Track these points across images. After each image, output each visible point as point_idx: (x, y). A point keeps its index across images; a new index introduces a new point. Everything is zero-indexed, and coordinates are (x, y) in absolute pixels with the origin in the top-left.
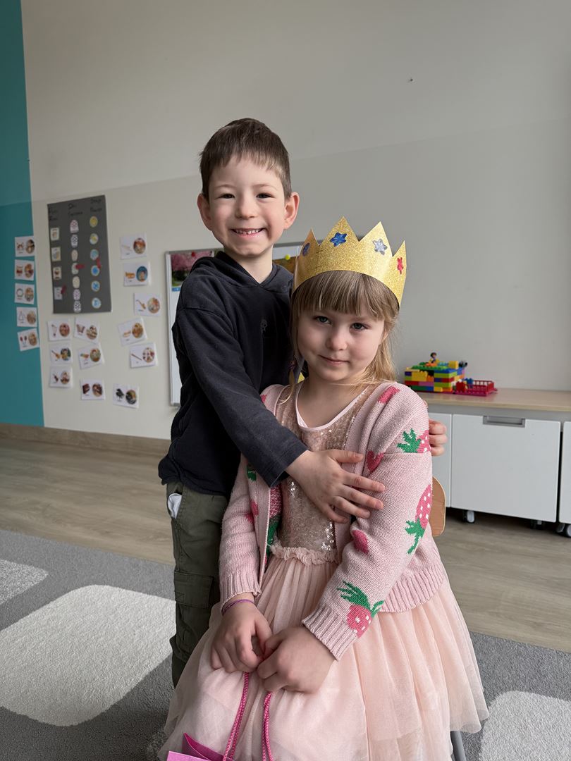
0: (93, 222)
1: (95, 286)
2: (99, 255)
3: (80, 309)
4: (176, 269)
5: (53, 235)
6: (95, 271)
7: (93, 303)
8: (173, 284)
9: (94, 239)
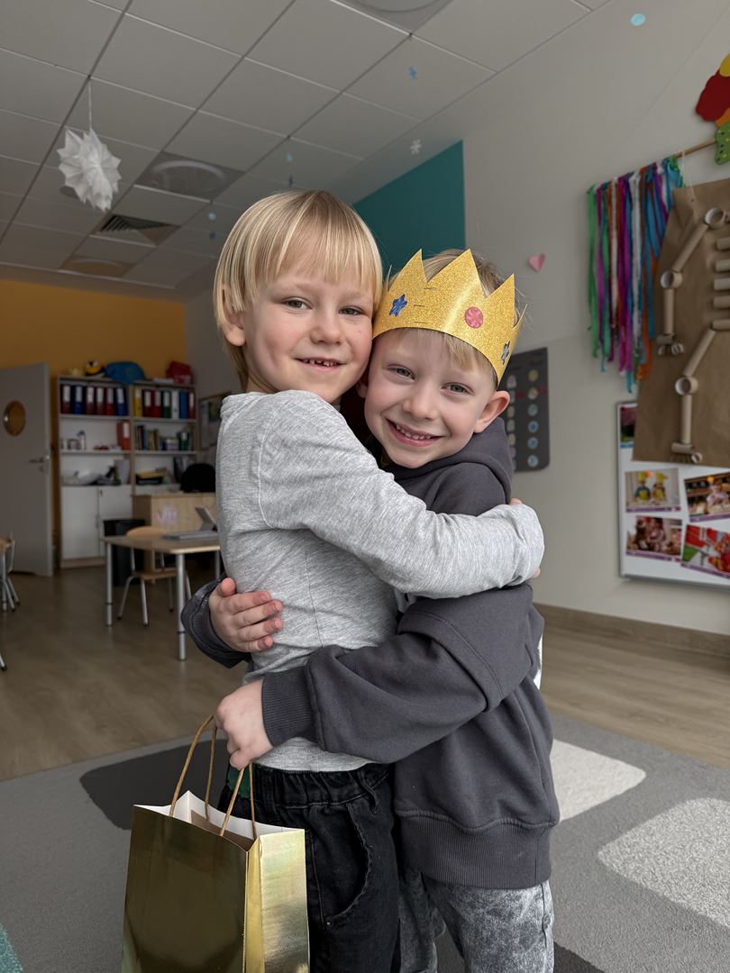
0: (533, 376)
1: (533, 443)
2: (539, 410)
4: (626, 424)
6: (533, 427)
7: (529, 461)
8: (622, 440)
9: (533, 394)
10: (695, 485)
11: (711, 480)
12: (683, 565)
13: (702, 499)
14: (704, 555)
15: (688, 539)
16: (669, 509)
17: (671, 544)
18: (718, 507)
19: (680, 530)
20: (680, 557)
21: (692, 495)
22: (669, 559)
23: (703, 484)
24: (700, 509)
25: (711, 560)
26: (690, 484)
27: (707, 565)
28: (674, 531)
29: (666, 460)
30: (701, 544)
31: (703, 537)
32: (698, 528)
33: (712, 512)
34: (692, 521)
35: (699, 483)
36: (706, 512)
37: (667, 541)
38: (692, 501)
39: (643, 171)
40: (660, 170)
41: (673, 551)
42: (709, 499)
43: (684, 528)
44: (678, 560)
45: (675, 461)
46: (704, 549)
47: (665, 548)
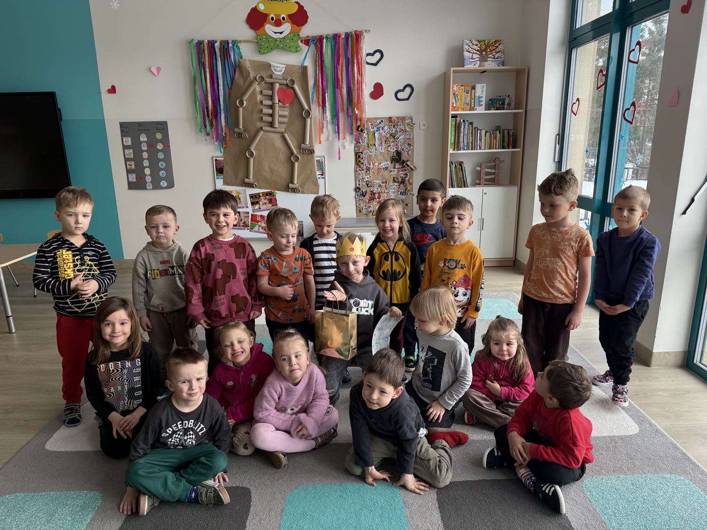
0: (159, 136)
1: (162, 174)
2: (166, 156)
3: (151, 187)
4: (219, 167)
5: (126, 142)
6: (162, 165)
7: (161, 183)
8: (217, 175)
9: (160, 147)
10: (254, 197)
11: (261, 195)
12: (250, 231)
13: (258, 203)
14: (260, 226)
15: (252, 220)
16: (243, 207)
17: (245, 222)
18: (264, 206)
19: (248, 216)
20: (249, 228)
21: (253, 201)
22: (244, 229)
23: (258, 196)
24: (257, 207)
25: (262, 228)
26: (251, 196)
27: (261, 230)
28: (245, 217)
29: (242, 186)
30: (258, 222)
31: (259, 219)
32: (257, 215)
33: (262, 208)
34: (253, 212)
35: (256, 196)
36: (260, 208)
37: (243, 221)
38: (253, 204)
39: (222, 42)
40: (230, 45)
41: (245, 225)
42: (260, 203)
43: (250, 215)
44: (248, 229)
45: (245, 186)
46: (260, 224)
47: (242, 224)
